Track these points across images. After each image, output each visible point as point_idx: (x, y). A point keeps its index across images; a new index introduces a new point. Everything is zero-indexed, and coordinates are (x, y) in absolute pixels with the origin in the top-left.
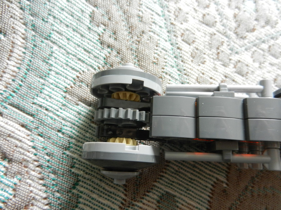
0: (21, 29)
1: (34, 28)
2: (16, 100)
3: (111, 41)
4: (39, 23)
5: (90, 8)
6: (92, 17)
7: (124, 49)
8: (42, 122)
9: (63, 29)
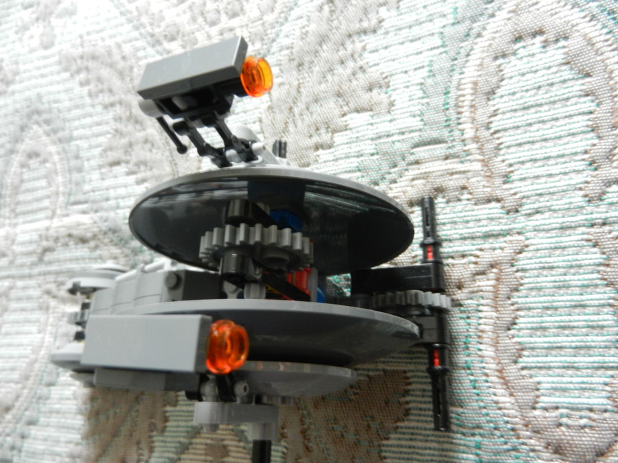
0: (53, 149)
1: (60, 141)
2: (72, 199)
3: (112, 99)
4: (61, 134)
5: (86, 89)
6: (90, 95)
7: (123, 96)
8: (94, 202)
9: (76, 123)
